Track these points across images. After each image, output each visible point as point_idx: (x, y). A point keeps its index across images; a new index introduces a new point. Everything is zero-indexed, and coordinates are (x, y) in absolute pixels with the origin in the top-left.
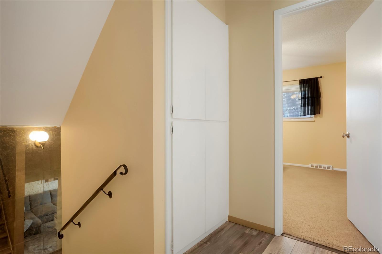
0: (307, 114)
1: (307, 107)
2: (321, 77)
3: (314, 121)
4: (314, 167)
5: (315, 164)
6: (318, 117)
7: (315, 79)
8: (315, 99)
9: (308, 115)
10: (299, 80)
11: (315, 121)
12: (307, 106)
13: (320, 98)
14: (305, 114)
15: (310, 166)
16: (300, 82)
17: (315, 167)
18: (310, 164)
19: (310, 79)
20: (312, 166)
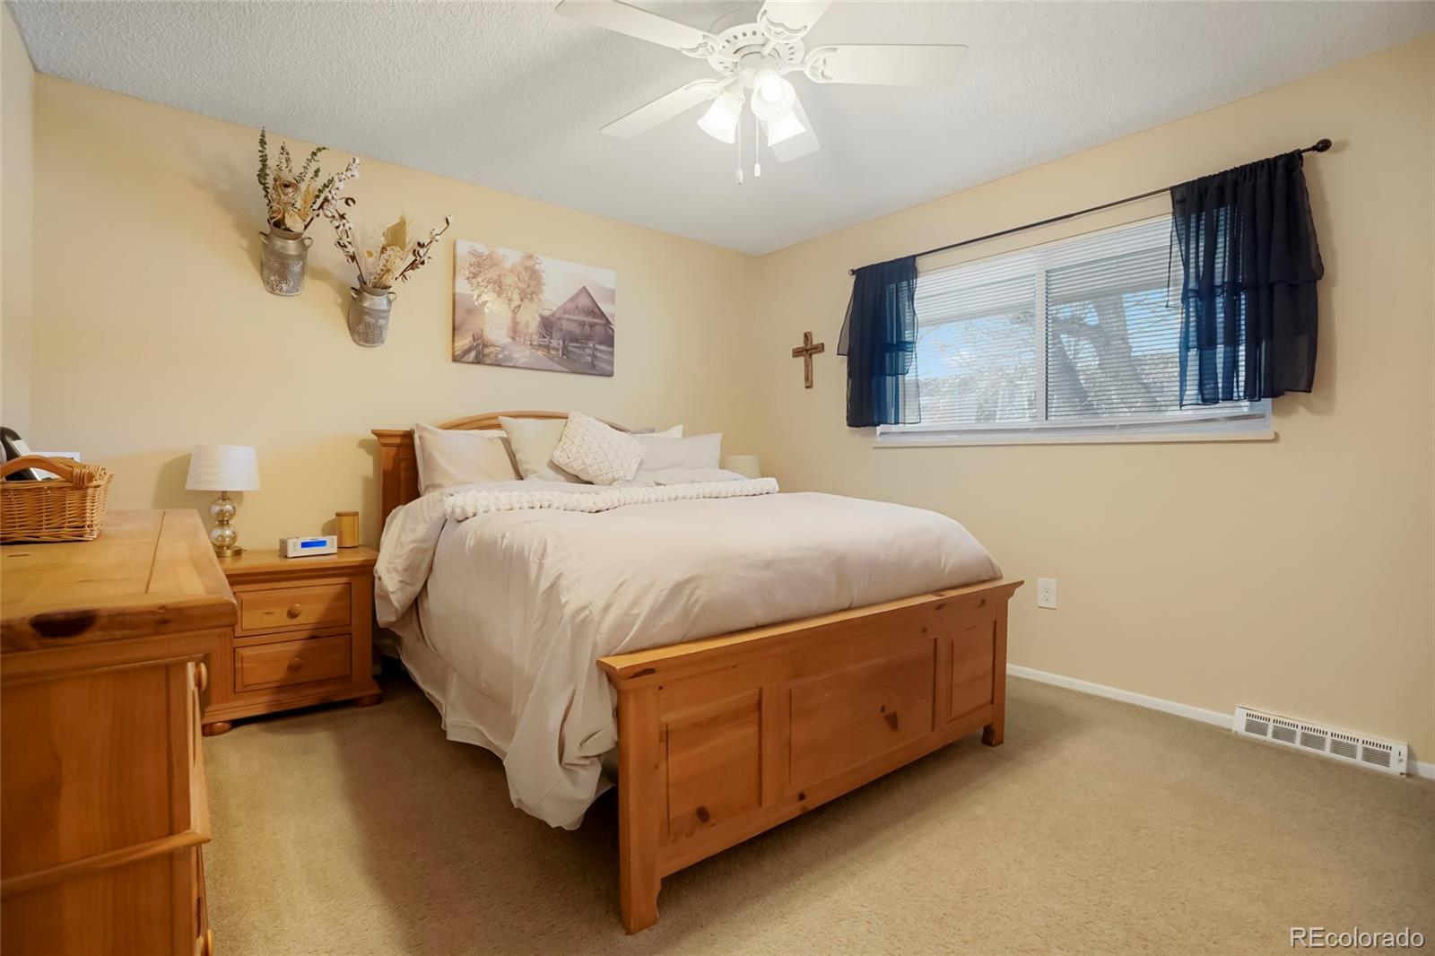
0: (1220, 396)
1: (1220, 349)
2: (1324, 146)
3: (1272, 437)
4: (1264, 733)
5: (1271, 714)
6: (1302, 410)
7: (1280, 163)
8: (1279, 290)
9: (1229, 397)
10: (1173, 189)
11: (1276, 439)
12: (1226, 344)
13: (1315, 287)
14: (1207, 398)
15: (1237, 723)
16: (1174, 203)
17: (1276, 734)
18: (1238, 710)
19: (1244, 168)
20: (1251, 726)
